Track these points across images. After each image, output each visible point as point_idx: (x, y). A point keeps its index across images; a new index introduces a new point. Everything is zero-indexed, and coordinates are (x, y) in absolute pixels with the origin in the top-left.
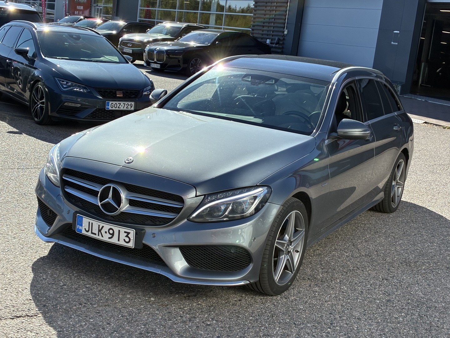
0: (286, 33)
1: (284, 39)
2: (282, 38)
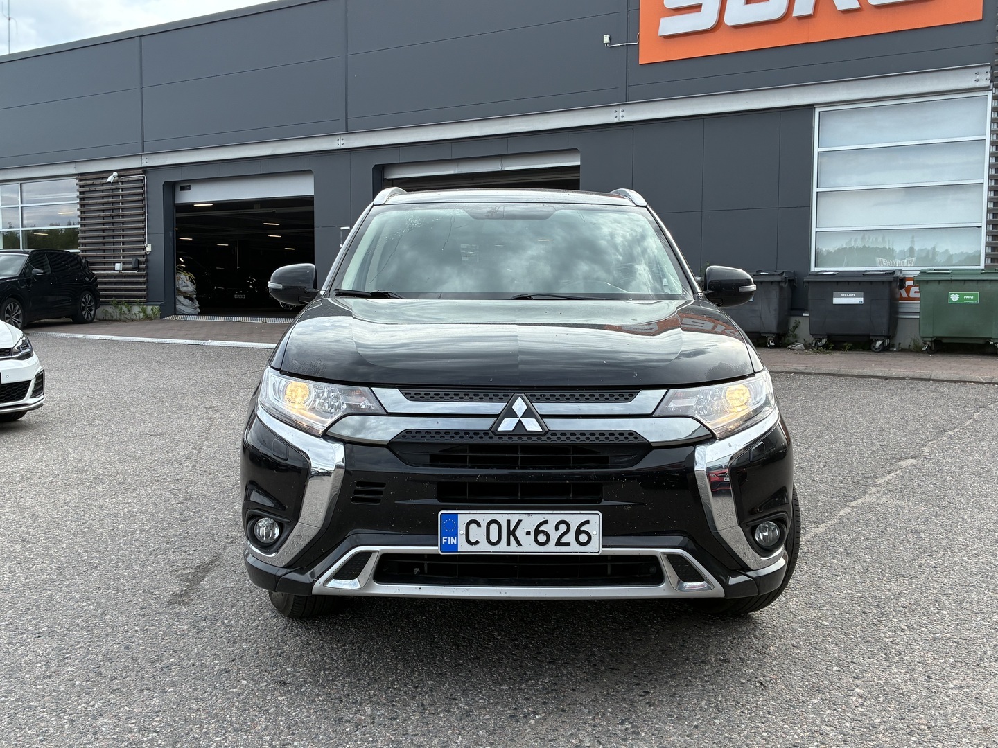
0: (149, 249)
1: (147, 261)
2: (142, 259)
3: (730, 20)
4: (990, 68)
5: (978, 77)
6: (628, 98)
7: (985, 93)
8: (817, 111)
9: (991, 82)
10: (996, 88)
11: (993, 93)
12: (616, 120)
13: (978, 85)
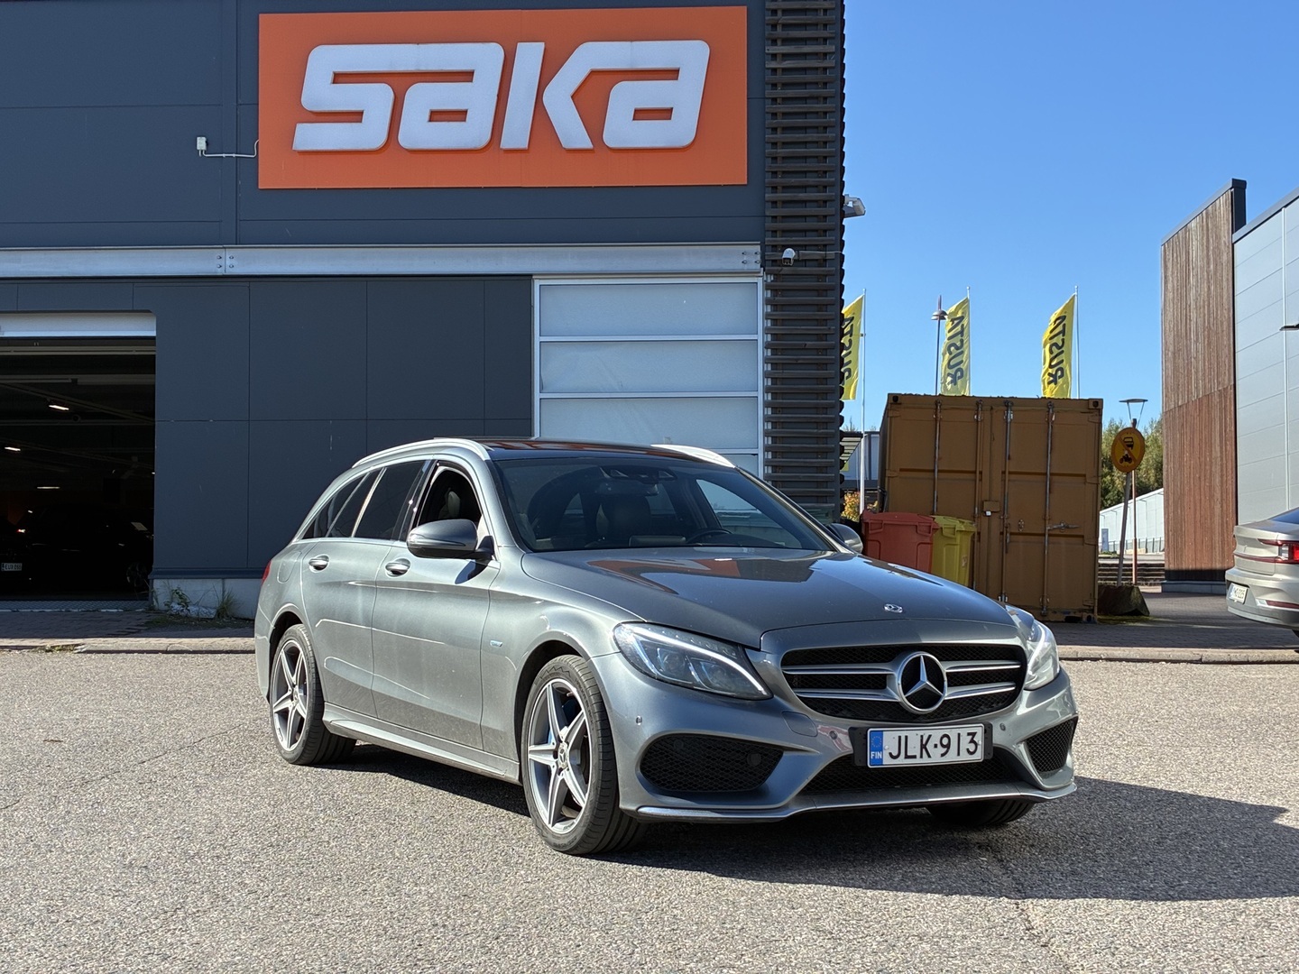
3: (407, 138)
4: (759, 247)
5: (745, 258)
6: (239, 238)
7: (755, 280)
8: (537, 284)
9: (761, 266)
10: (767, 274)
11: (764, 281)
12: (220, 272)
13: (746, 267)
